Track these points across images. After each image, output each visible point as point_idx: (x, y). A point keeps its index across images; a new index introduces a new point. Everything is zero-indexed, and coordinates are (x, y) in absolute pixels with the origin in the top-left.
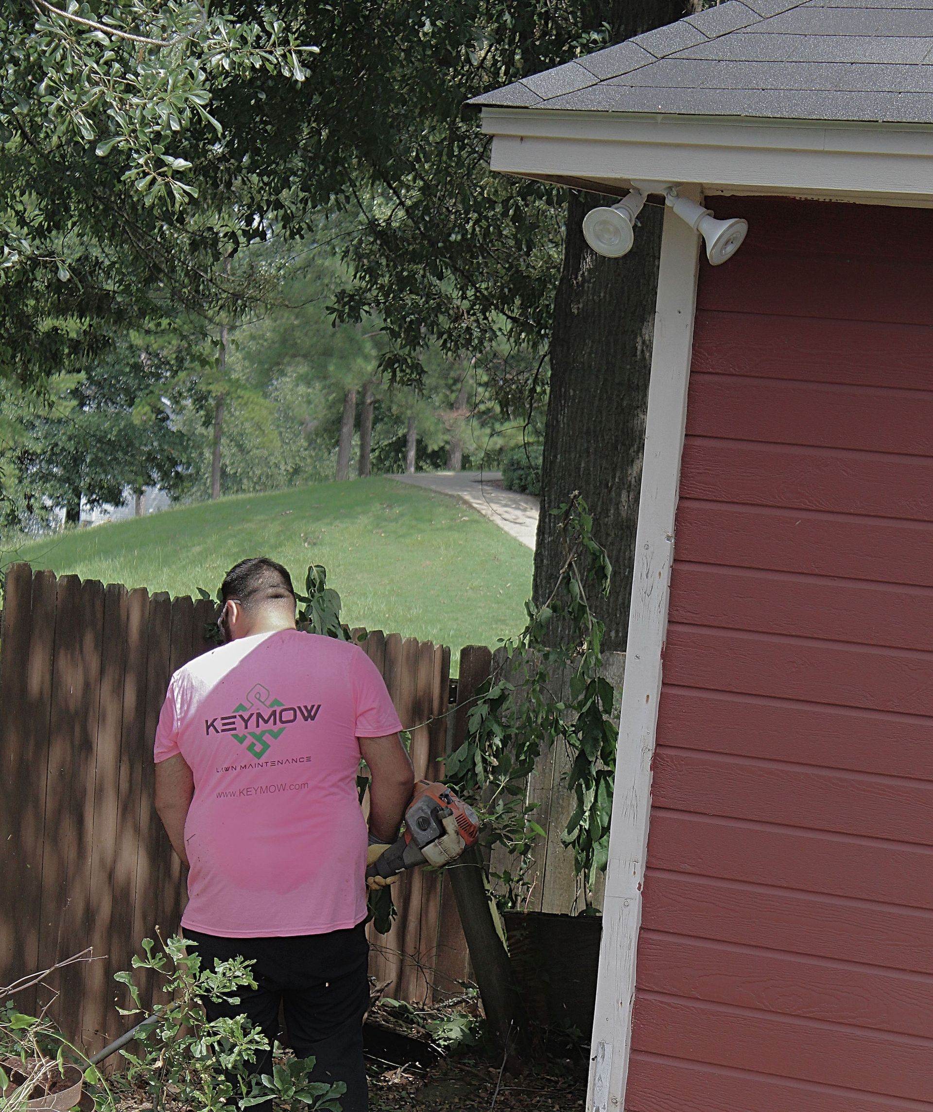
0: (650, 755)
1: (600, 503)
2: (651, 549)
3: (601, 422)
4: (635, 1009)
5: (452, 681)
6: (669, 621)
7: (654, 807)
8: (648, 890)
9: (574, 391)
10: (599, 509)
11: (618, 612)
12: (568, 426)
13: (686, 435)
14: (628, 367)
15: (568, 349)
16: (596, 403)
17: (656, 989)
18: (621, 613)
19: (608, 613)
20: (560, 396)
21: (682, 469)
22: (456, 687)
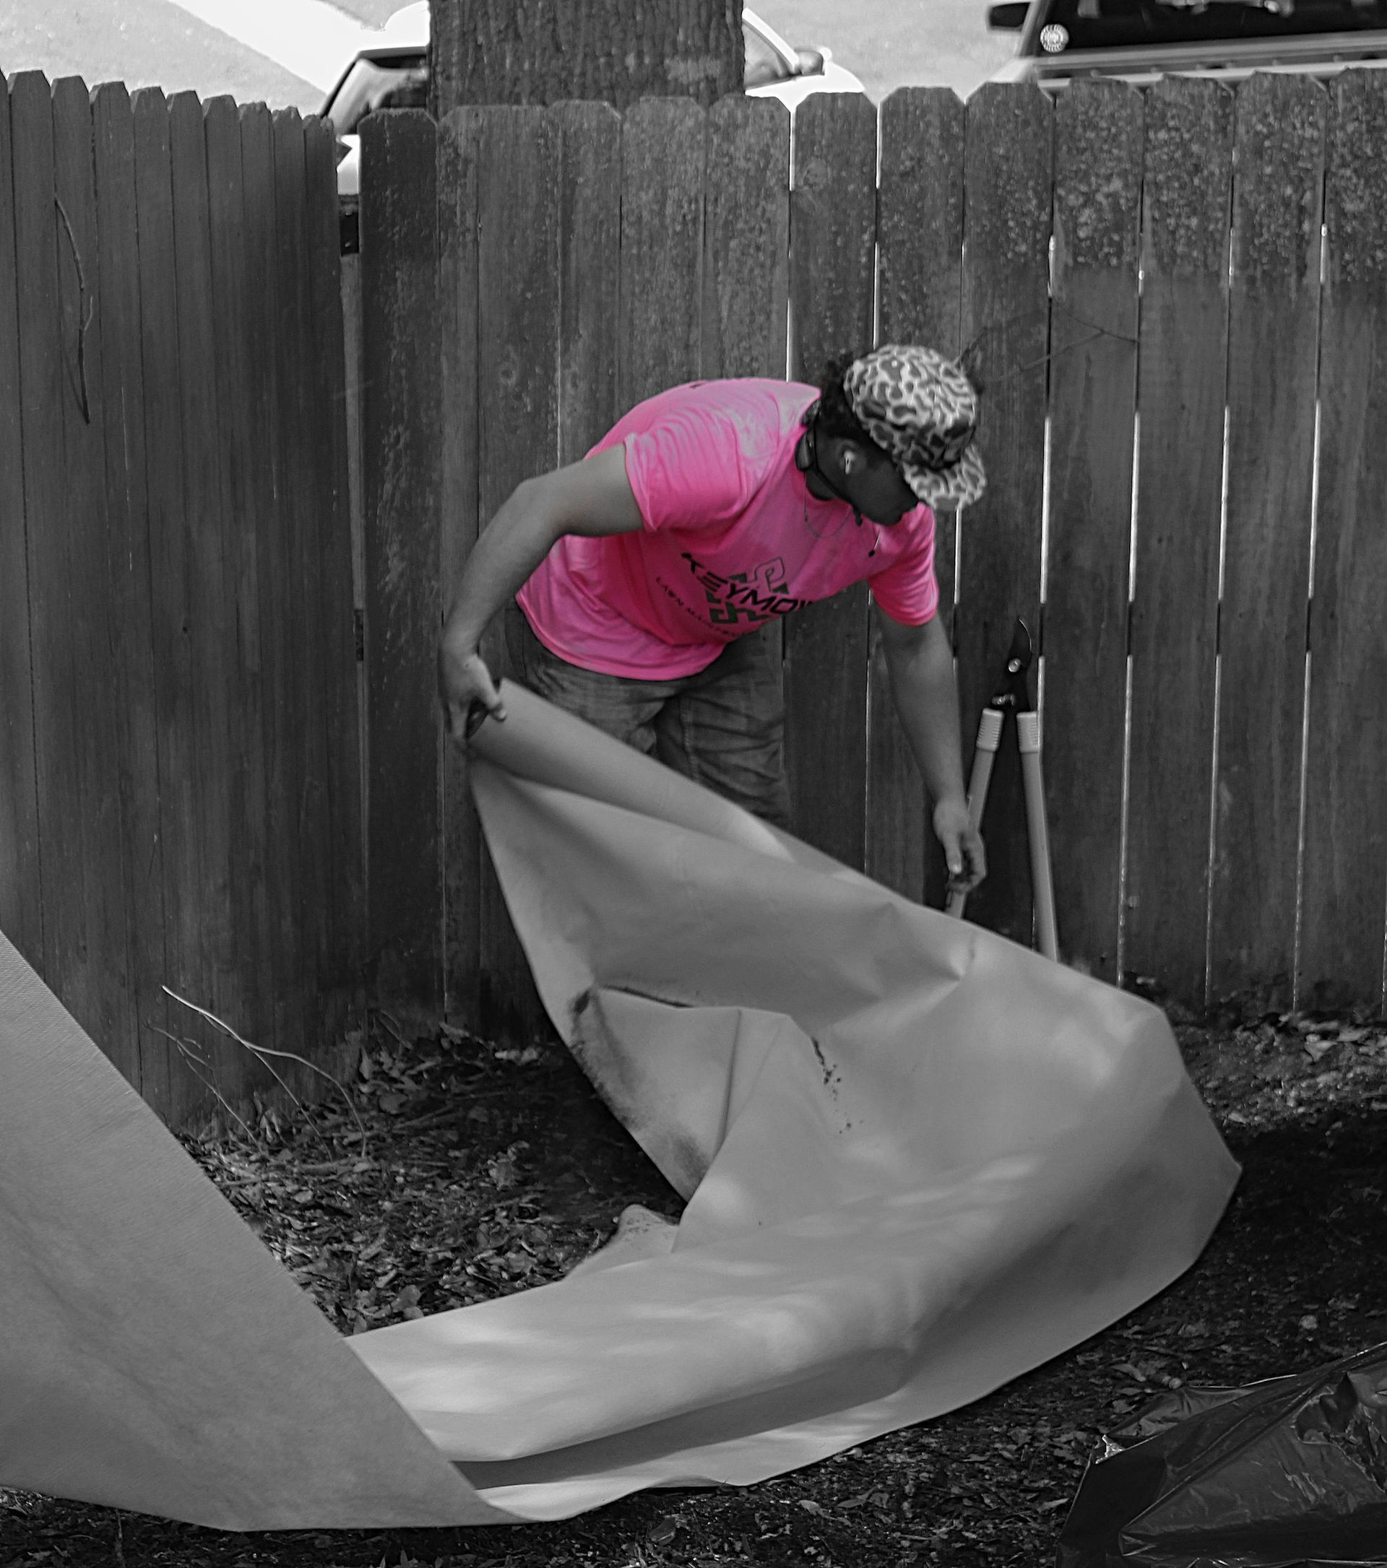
5: (345, 199)
11: (639, 10)
18: (644, 12)
19: (617, 13)
22: (355, 214)
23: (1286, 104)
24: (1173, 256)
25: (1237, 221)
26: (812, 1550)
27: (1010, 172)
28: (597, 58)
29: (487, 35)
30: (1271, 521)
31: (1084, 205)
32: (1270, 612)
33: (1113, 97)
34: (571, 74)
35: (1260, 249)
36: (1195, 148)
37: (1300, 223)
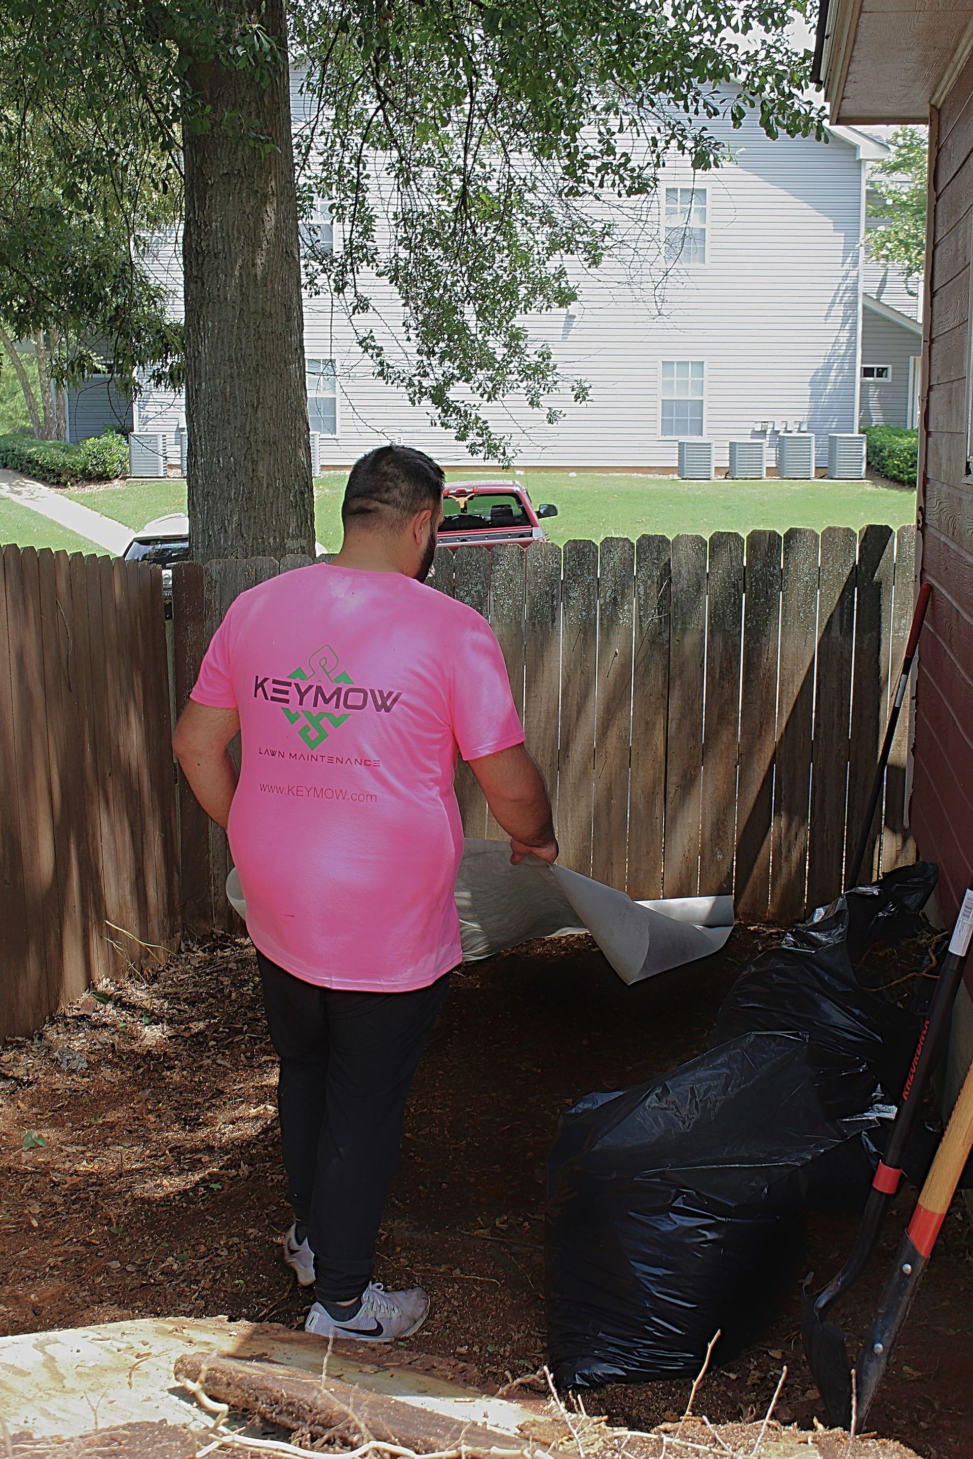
1: (248, 423)
3: (241, 349)
9: (213, 323)
12: (210, 355)
15: (203, 284)
16: (235, 332)
20: (199, 328)
22: (170, 604)
23: (546, 554)
24: (503, 615)
25: (527, 601)
26: (412, 1154)
27: (437, 582)
28: (257, 540)
29: (213, 531)
30: (543, 720)
31: (467, 595)
32: (543, 756)
33: (477, 553)
34: (248, 546)
35: (537, 612)
36: (510, 572)
37: (553, 601)
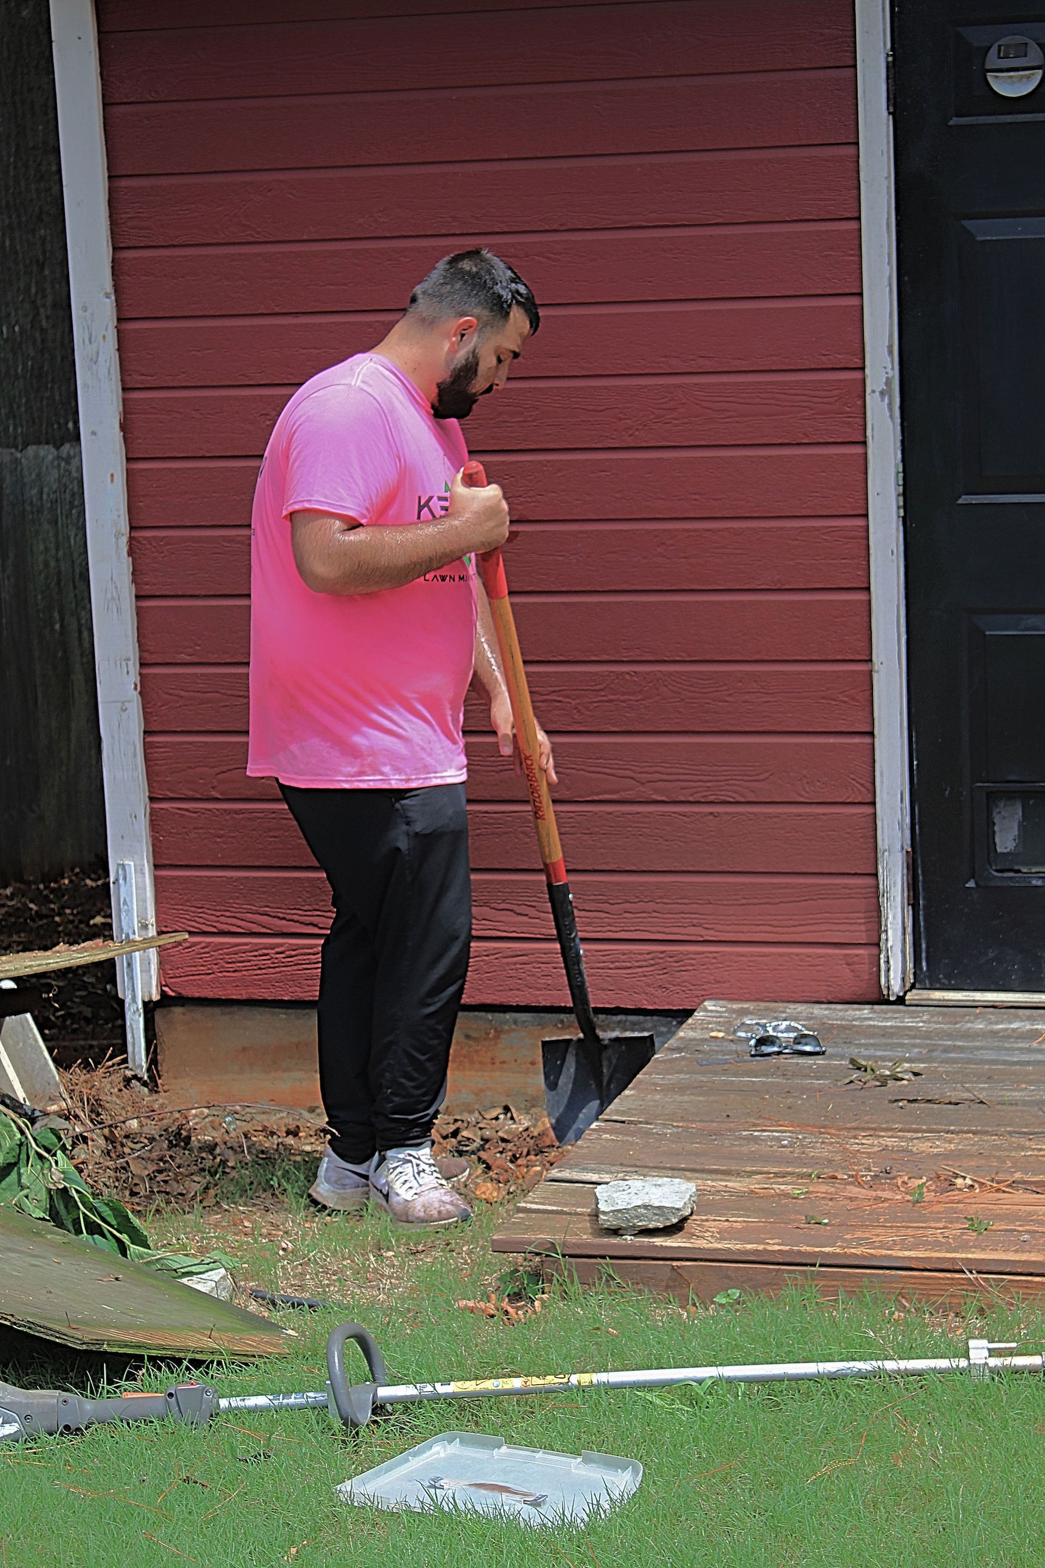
0: (124, 540)
2: (90, 311)
4: (151, 821)
6: (123, 389)
7: (138, 597)
8: (146, 689)
10: (33, 290)
13: (109, 177)
14: (41, 127)
17: (172, 795)
21: (110, 216)
